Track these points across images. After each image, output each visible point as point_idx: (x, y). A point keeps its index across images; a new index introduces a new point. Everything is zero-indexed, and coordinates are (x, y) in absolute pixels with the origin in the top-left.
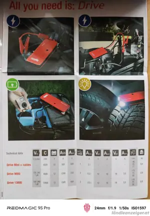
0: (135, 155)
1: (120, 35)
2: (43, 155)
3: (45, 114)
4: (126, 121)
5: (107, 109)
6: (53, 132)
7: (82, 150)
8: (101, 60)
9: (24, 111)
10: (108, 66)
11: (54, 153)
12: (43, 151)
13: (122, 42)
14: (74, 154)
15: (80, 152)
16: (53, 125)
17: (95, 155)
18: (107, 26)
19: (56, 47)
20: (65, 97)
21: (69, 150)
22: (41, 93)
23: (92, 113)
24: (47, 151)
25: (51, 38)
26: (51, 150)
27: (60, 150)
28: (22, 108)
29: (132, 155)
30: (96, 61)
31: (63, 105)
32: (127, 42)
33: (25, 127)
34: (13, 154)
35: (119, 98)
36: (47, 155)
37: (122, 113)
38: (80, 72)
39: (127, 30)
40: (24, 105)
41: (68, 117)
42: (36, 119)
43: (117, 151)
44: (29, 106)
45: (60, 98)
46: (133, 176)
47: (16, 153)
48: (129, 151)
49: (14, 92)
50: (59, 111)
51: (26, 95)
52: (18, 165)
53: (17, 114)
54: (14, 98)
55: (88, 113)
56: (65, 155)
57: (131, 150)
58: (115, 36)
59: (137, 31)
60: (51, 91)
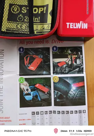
0: (81, 113)
1: (72, 55)
2: (37, 114)
3: (37, 94)
4: (76, 97)
5: (67, 91)
6: (41, 103)
7: (55, 111)
8: (63, 67)
9: (27, 93)
10: (67, 70)
11: (42, 113)
12: (37, 112)
13: (73, 58)
14: (51, 113)
15: (54, 112)
16: (41, 99)
17: (62, 114)
18: (65, 51)
19: (42, 61)
20: (46, 85)
21: (49, 111)
22: (36, 84)
23: (59, 93)
24: (39, 112)
25: (39, 57)
26: (41, 112)
27: (45, 112)
28: (26, 91)
29: (80, 113)
30: (61, 68)
31: (46, 89)
32: (75, 59)
33: (28, 100)
34: (22, 114)
35: (72, 86)
36: (39, 114)
37: (74, 92)
38: (54, 73)
39: (75, 53)
40: (27, 90)
41: (48, 95)
42: (33, 97)
43: (72, 111)
44: (30, 90)
45: (44, 86)
46: (81, 123)
47: (24, 114)
48: (78, 111)
49: (22, 84)
50: (44, 92)
51: (28, 85)
52: (25, 120)
53: (24, 94)
54: (22, 87)
55: (58, 93)
56: (47, 114)
57: (79, 111)
58: (69, 56)
59: (79, 53)
60: (40, 83)
